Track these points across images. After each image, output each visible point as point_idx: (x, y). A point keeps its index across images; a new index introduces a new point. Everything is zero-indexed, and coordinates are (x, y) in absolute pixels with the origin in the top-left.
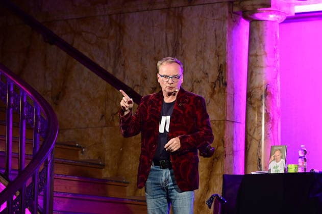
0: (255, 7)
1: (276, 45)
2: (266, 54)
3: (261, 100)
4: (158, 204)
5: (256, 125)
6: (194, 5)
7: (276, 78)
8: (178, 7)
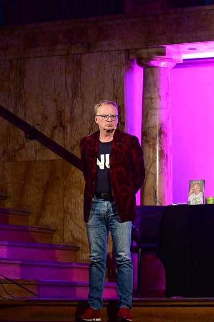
0: (150, 55)
1: (168, 89)
2: (160, 97)
3: (156, 139)
4: (100, 233)
5: (151, 161)
6: (92, 52)
7: (169, 119)
8: (77, 54)
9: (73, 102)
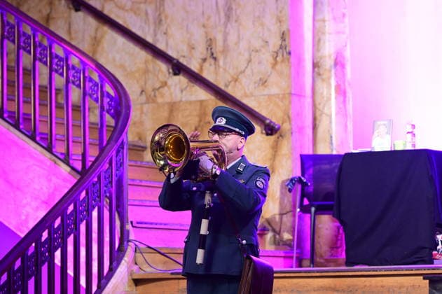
5: (325, 99)
7: (346, 46)
9: (226, 27)
